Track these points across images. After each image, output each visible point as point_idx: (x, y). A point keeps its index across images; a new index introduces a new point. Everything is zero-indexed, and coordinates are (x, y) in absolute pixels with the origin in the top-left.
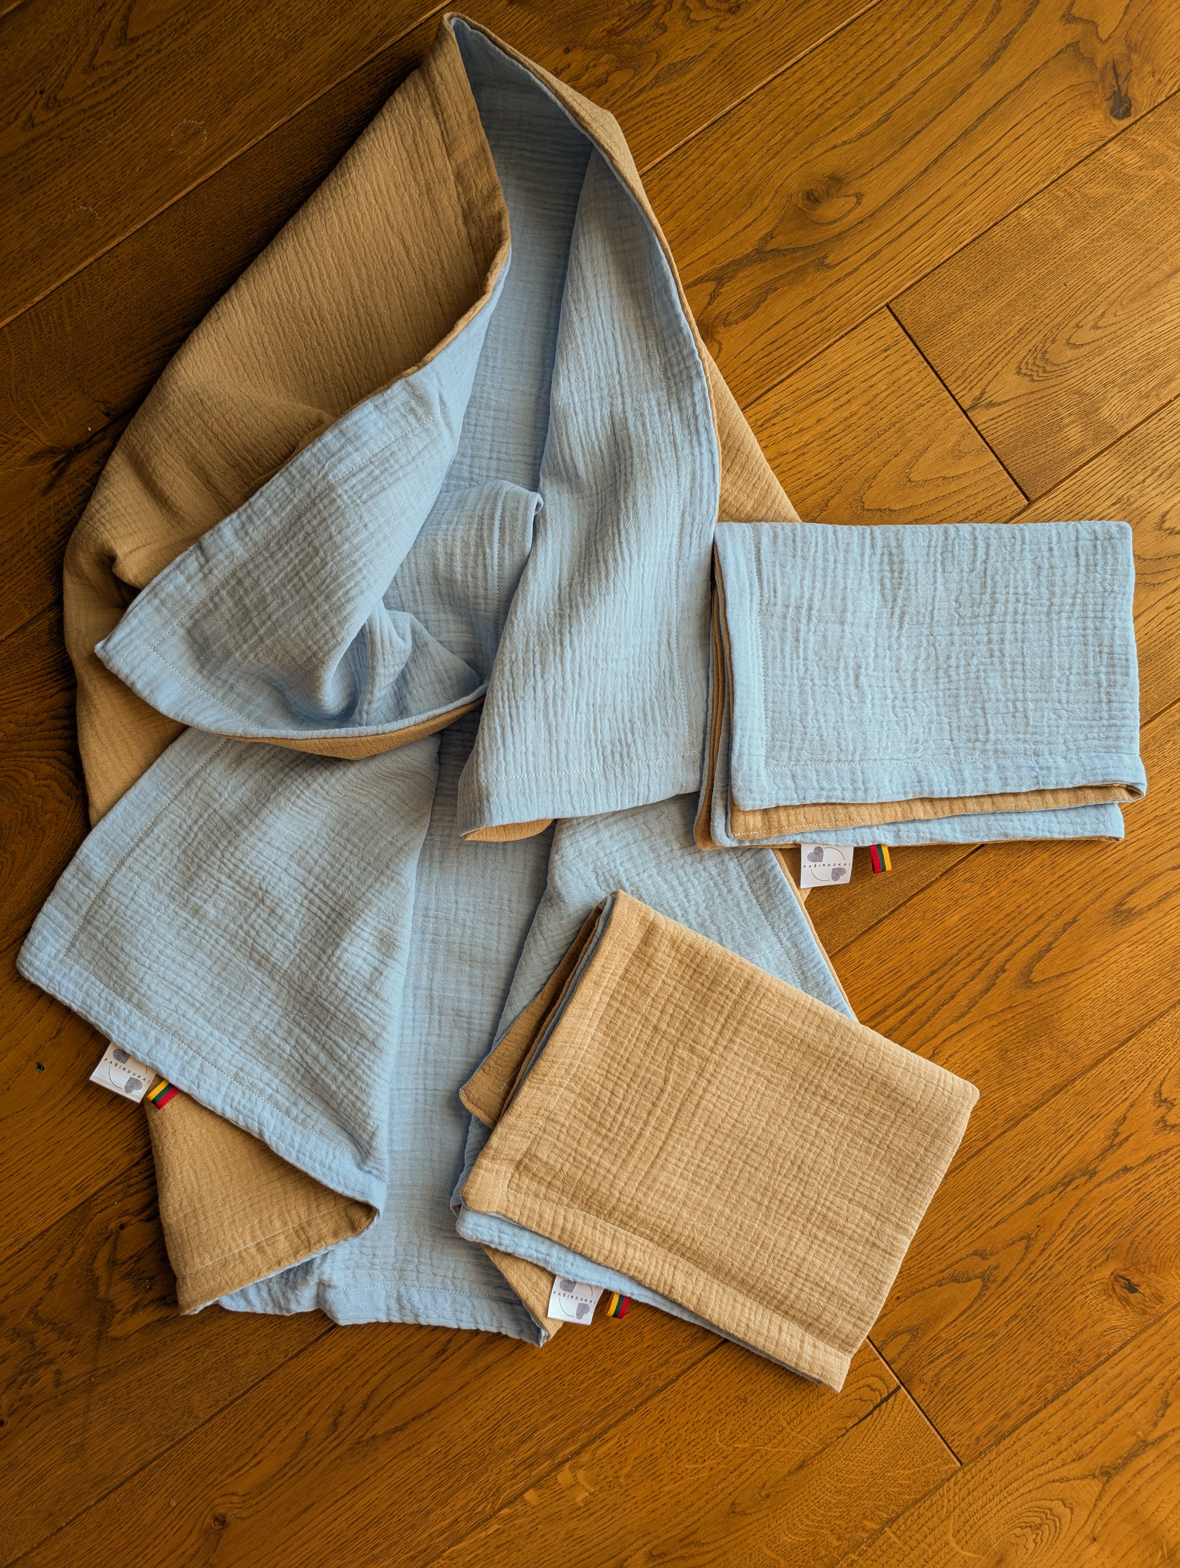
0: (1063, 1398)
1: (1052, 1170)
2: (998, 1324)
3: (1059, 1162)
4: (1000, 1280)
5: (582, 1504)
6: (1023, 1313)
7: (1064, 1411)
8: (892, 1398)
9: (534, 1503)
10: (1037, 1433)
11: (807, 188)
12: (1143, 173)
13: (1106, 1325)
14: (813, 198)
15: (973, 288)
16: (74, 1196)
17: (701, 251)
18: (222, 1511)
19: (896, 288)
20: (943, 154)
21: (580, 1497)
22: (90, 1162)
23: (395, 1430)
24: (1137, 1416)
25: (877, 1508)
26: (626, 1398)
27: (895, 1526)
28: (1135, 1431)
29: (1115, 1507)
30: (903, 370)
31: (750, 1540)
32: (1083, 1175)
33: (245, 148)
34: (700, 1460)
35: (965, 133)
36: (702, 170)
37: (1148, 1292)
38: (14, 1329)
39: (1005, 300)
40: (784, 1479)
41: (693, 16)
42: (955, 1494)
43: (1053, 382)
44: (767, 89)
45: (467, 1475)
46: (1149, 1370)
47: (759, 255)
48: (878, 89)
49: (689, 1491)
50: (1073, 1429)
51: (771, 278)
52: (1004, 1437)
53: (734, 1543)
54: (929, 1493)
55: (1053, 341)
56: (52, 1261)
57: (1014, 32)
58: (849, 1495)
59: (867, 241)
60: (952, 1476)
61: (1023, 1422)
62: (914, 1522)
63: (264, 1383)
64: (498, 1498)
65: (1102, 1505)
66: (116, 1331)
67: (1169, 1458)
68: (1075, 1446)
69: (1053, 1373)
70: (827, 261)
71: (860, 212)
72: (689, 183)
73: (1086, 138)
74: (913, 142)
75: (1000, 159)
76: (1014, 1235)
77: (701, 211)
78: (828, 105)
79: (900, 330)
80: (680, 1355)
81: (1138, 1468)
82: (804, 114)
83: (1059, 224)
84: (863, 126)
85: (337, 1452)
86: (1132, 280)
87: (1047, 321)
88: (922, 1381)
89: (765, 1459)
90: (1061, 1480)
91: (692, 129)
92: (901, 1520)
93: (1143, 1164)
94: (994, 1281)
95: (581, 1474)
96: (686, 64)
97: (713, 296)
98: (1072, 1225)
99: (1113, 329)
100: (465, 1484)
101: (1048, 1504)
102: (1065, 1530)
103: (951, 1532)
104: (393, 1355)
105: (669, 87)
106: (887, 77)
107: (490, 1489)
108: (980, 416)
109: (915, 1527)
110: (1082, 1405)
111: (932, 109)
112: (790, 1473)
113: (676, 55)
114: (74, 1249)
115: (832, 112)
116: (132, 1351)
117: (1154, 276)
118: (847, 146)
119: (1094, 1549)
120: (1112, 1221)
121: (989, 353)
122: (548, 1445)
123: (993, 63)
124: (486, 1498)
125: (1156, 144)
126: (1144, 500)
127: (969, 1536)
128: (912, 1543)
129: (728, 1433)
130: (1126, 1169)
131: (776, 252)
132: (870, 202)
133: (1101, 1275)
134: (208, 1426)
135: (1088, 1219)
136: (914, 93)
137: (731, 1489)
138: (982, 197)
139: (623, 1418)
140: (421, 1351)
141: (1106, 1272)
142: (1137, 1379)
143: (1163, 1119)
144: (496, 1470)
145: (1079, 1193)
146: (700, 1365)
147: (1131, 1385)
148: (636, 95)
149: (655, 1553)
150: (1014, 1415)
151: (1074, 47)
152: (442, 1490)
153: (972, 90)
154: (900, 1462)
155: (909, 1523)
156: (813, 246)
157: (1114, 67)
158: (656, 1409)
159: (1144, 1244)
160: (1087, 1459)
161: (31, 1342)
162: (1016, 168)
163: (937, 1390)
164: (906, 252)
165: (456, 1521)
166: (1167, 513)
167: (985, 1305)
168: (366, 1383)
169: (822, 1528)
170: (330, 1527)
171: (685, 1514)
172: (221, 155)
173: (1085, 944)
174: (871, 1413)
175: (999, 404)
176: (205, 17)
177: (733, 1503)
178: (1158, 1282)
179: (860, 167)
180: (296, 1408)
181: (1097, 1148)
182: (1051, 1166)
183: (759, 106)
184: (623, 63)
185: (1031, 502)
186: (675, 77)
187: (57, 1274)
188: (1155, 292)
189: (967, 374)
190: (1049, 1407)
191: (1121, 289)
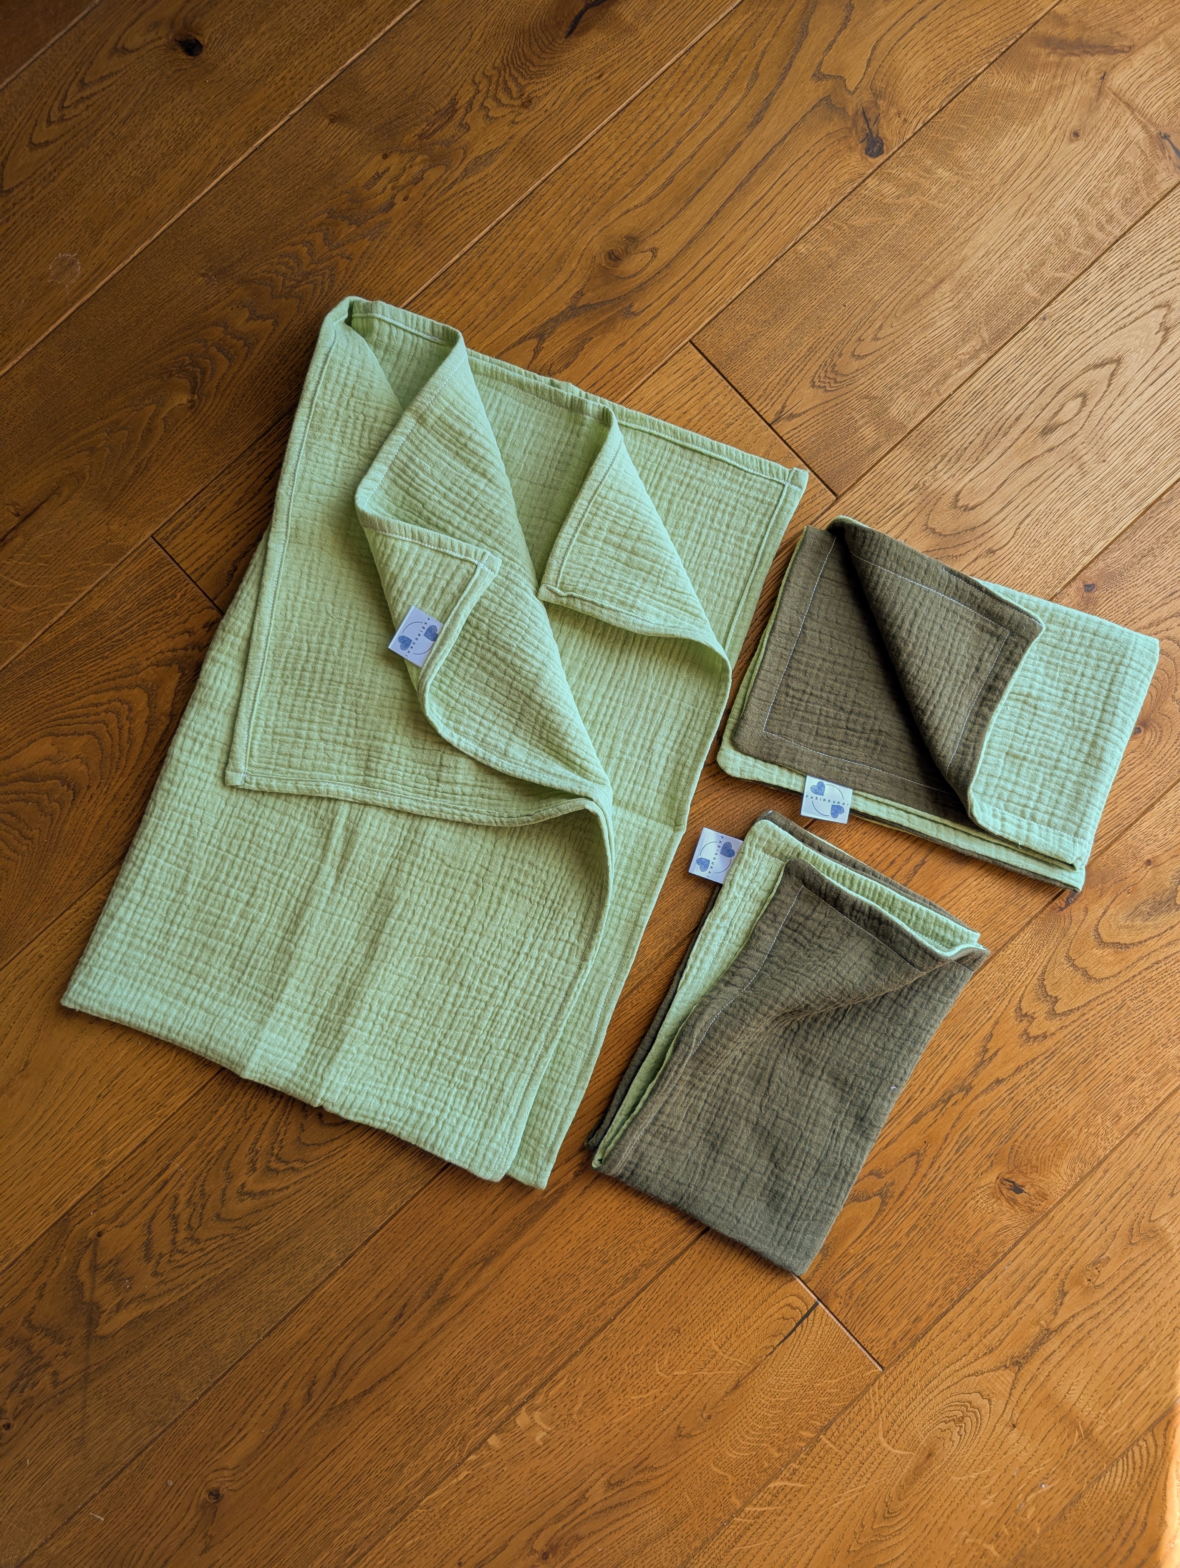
0: (968, 1297)
1: (931, 1090)
2: (900, 1235)
3: (937, 1082)
4: (896, 1195)
5: (541, 1443)
6: (922, 1223)
7: (970, 1309)
8: (812, 1314)
9: (498, 1447)
10: (948, 1332)
11: (609, 249)
12: (901, 200)
13: (999, 1226)
14: (614, 257)
15: (763, 318)
16: (54, 1211)
17: (522, 313)
18: (215, 1485)
19: (696, 325)
20: (723, 206)
21: (539, 1436)
22: (65, 1179)
23: (365, 1393)
24: (1038, 1306)
25: (811, 1417)
26: (570, 1341)
27: (829, 1433)
28: (1038, 1321)
29: (1029, 1393)
30: (711, 396)
31: (698, 1460)
32: (961, 1090)
33: (115, 272)
34: (644, 1391)
35: (741, 185)
36: (514, 244)
37: (1032, 1191)
38: (12, 1338)
39: (793, 325)
40: (722, 1399)
41: (491, 114)
42: (880, 1397)
43: (845, 390)
44: (563, 169)
45: (433, 1428)
46: (1043, 1263)
47: (573, 311)
48: (660, 157)
49: (636, 1421)
50: (981, 1325)
51: (585, 329)
52: (918, 1339)
53: (683, 1464)
54: (858, 1398)
55: (840, 355)
56: (39, 1273)
57: (772, 94)
58: (784, 1408)
59: (666, 288)
60: (875, 1380)
61: (935, 1323)
62: (846, 1427)
63: (241, 1363)
64: (465, 1446)
65: (1016, 1393)
66: (104, 1329)
67: (1072, 1343)
68: (984, 1341)
69: (955, 1275)
70: (633, 310)
71: (657, 264)
72: (504, 256)
73: (847, 176)
74: (696, 198)
75: (774, 204)
76: (904, 1152)
77: (517, 279)
78: (618, 176)
79: (705, 361)
80: (615, 1297)
81: (1046, 1355)
82: (598, 186)
83: (832, 254)
84: (650, 191)
85: (314, 1419)
86: (903, 295)
87: (832, 338)
88: (836, 1296)
89: (702, 1383)
90: (976, 1374)
91: (502, 210)
92: (834, 1427)
93: (1013, 1074)
94: (892, 1197)
95: (537, 1415)
96: (491, 155)
97: (537, 351)
98: (956, 1138)
99: (890, 338)
100: (433, 1436)
101: (967, 1397)
102: (986, 1420)
103: (881, 1433)
104: (354, 1325)
105: (478, 177)
106: (667, 146)
107: (456, 1438)
108: (784, 428)
109: (848, 1432)
110: (986, 1302)
111: (709, 168)
112: (727, 1393)
113: (480, 149)
114: (58, 1259)
115: (622, 181)
116: (119, 1347)
117: (921, 289)
118: (639, 209)
119: (1015, 1434)
120: (992, 1130)
121: (785, 372)
122: (505, 1391)
123: (758, 122)
124: (453, 1447)
125: (909, 174)
126: (937, 483)
127: (898, 1435)
128: (847, 1447)
129: (666, 1362)
130: (998, 1081)
131: (588, 307)
132: (664, 255)
133: (988, 1181)
134: (195, 1408)
135: (970, 1130)
136: (692, 157)
137: (675, 1415)
138: (762, 239)
139: (570, 1359)
140: (381, 1318)
141: (991, 1178)
142: (1034, 1272)
143: (1026, 1032)
144: (460, 1420)
145: (959, 1108)
146: (634, 1303)
147: (1028, 1279)
148: (450, 187)
149: (612, 1482)
150: (925, 1318)
151: (826, 100)
152: (413, 1444)
153: (743, 148)
154: (827, 1373)
155: (841, 1428)
156: (619, 298)
157: (864, 113)
158: (598, 1348)
159: (1023, 1148)
160: (997, 1352)
161: (28, 1349)
162: (788, 211)
163: (852, 1302)
164: (701, 294)
165: (428, 1471)
166: (960, 492)
167: (887, 1219)
168: (333, 1353)
169: (763, 1442)
170: (315, 1490)
171: (635, 1443)
172: (94, 280)
173: (936, 882)
174: (794, 1330)
175: (799, 415)
176: (69, 164)
177: (679, 1428)
178: (1041, 1181)
179: (652, 225)
180: (272, 1383)
181: (969, 1065)
182: (930, 1086)
183: (558, 184)
184: (434, 161)
185: (838, 498)
186: (482, 167)
187: (45, 1284)
188: (924, 302)
189: (768, 392)
190: (956, 1307)
191: (894, 303)
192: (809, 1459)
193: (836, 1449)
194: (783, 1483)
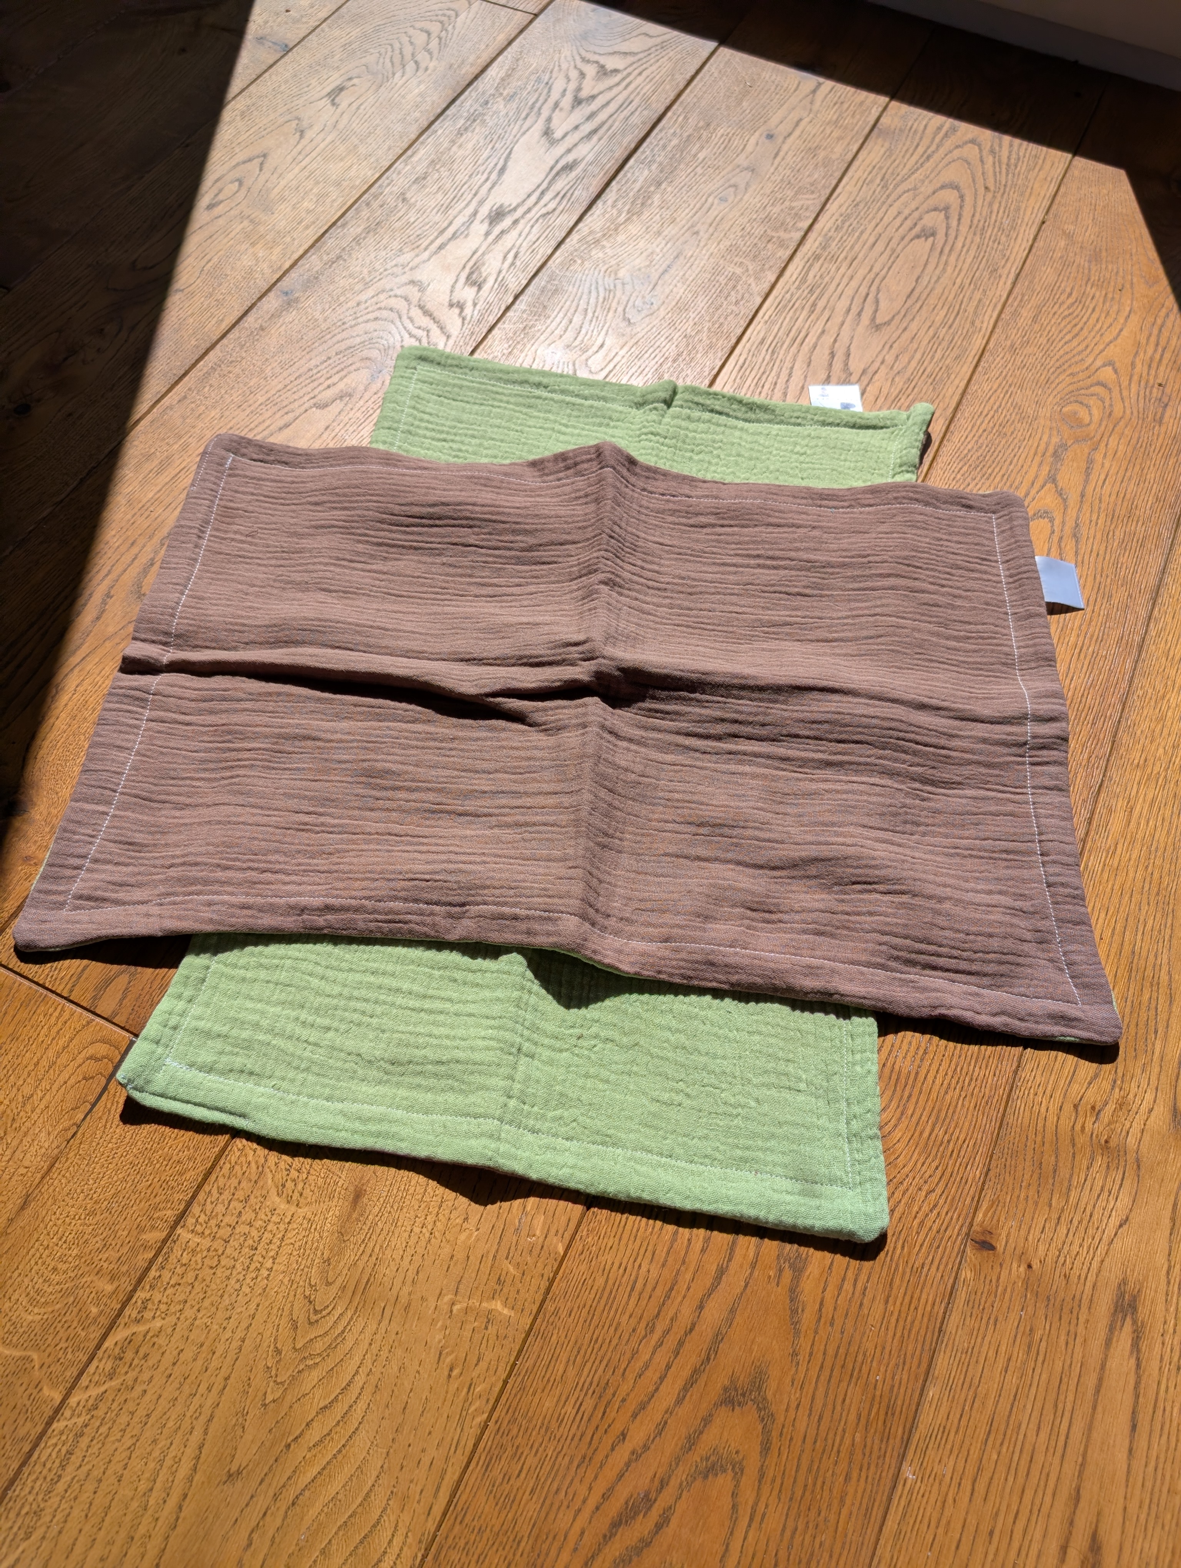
192: (166, 1275)
193: (206, 1243)
194: (127, 1333)
